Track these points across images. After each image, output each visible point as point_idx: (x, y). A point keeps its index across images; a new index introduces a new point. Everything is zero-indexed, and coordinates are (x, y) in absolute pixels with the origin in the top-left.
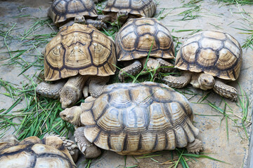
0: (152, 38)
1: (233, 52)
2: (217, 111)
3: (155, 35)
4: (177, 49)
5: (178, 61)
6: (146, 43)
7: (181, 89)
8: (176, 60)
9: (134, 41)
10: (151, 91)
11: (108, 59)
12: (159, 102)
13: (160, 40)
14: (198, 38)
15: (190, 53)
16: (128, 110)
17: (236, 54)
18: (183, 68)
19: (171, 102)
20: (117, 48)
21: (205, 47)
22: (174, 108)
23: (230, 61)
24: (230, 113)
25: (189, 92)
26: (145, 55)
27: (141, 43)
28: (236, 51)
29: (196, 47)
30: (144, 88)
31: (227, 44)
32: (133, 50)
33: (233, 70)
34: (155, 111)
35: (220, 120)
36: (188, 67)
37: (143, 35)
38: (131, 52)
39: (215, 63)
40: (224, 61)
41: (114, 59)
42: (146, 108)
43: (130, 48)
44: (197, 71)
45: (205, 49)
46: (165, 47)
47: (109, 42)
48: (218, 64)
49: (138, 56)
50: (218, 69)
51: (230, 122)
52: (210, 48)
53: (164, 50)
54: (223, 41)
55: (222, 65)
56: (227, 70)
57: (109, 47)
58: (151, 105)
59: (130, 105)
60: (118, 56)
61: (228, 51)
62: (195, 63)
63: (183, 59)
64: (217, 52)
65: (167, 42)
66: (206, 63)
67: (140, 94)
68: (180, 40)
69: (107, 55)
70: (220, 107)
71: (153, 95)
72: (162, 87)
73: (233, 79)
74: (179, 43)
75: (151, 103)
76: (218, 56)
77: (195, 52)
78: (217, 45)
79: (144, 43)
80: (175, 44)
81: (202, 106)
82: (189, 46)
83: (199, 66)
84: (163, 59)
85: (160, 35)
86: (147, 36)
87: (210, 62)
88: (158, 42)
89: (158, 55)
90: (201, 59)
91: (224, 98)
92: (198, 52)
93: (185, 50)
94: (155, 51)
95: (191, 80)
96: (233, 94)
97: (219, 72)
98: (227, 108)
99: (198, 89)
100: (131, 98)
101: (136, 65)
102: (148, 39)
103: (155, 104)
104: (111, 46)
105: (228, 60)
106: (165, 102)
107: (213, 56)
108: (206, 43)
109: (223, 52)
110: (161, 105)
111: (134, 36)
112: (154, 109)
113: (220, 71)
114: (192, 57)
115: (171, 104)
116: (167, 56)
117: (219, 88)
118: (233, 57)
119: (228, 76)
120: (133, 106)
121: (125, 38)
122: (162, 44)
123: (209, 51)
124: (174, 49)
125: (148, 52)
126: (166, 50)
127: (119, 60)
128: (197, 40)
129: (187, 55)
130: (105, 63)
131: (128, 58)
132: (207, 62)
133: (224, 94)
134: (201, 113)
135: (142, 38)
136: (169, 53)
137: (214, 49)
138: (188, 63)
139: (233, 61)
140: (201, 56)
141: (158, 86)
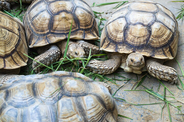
0: (69, 16)
1: (167, 25)
2: (156, 98)
3: (72, 12)
4: (101, 27)
5: (104, 42)
6: (63, 22)
7: (110, 75)
8: (101, 41)
9: (47, 21)
10: (60, 83)
11: (16, 46)
12: (70, 96)
13: (80, 18)
14: (124, 12)
15: (117, 31)
16: (31, 109)
17: (171, 27)
18: (111, 49)
19: (85, 94)
20: (27, 32)
21: (134, 22)
22: (89, 102)
23: (165, 37)
24: (172, 99)
25: (121, 79)
26: (63, 38)
27: (56, 23)
28: (170, 23)
29: (123, 23)
30: (52, 80)
31: (160, 16)
32: (48, 33)
33: (170, 47)
34: (65, 108)
35: (160, 108)
36: (117, 48)
37: (58, 13)
38: (45, 36)
39: (147, 40)
40: (158, 37)
41: (25, 46)
42: (53, 105)
43: (43, 31)
44: (127, 52)
45: (135, 25)
46: (86, 26)
47: (16, 25)
48: (152, 42)
49: (54, 39)
50: (152, 48)
51: (173, 109)
52: (140, 23)
53: (85, 30)
54: (154, 13)
55: (156, 42)
56: (162, 47)
57: (17, 32)
58: (60, 101)
59: (33, 103)
60: (29, 42)
61: (162, 25)
62: (124, 42)
63: (110, 39)
64: (149, 27)
65: (88, 20)
66: (137, 42)
67: (46, 87)
68: (104, 16)
69: (14, 42)
70: (159, 93)
71: (62, 88)
72: (75, 78)
73: (171, 58)
74: (102, 19)
75: (59, 98)
76: (150, 32)
77: (123, 29)
78: (148, 18)
79: (59, 24)
80: (98, 21)
81: (138, 94)
82: (115, 23)
83: (130, 46)
84: (85, 41)
85: (79, 12)
86: (63, 14)
87: (142, 40)
88: (77, 21)
89: (79, 36)
90: (130, 37)
91: (162, 81)
92: (126, 29)
93: (111, 28)
94: (75, 32)
95: (121, 63)
96: (173, 76)
97: (154, 51)
98: (167, 93)
99: (131, 74)
100: (35, 93)
101: (53, 51)
102: (65, 18)
103: (64, 99)
104: (19, 30)
105: (162, 36)
106: (78, 96)
107: (144, 32)
108: (134, 17)
109: (155, 27)
110: (72, 100)
111: (47, 16)
112: (63, 106)
113: (155, 49)
114: (120, 36)
115: (85, 97)
116: (90, 37)
117: (156, 71)
118: (168, 32)
119: (164, 54)
120: (37, 103)
121: (37, 18)
122: (82, 22)
123: (139, 27)
124: (97, 28)
125: (66, 34)
126: (88, 29)
127: (30, 47)
128: (124, 14)
129: (114, 34)
130: (13, 52)
131: (42, 43)
132: (139, 40)
133: (162, 76)
134: (138, 103)
135: (57, 17)
136: (91, 33)
137: (145, 24)
138: (115, 43)
139: (168, 36)
140: (131, 33)
141: (70, 76)
